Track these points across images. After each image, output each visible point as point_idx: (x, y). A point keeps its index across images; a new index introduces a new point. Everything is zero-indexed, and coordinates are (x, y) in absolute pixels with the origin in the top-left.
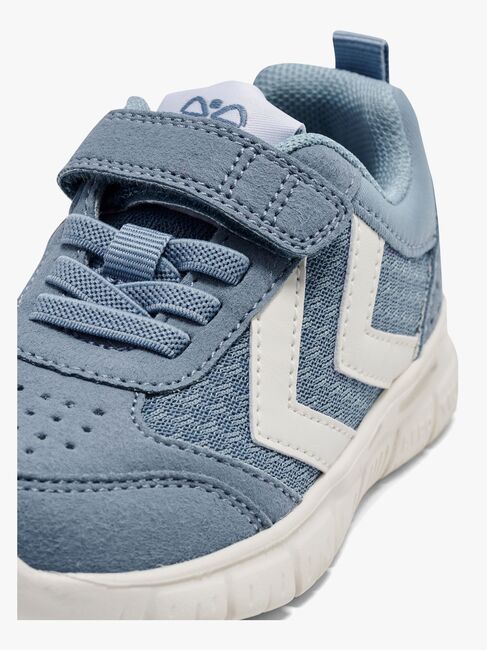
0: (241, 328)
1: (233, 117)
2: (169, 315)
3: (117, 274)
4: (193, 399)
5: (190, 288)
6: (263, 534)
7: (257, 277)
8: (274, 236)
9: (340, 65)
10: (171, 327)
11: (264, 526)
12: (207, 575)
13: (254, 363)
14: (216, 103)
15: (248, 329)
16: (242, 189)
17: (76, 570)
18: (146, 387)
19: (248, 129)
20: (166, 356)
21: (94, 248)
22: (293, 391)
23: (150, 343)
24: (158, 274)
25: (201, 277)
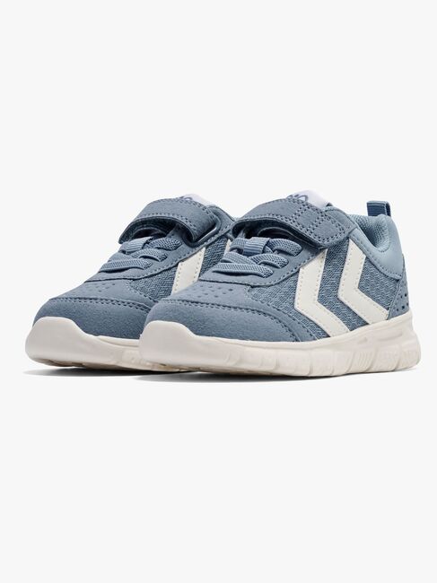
0: (295, 271)
1: (303, 199)
2: (266, 264)
3: (248, 254)
4: (270, 289)
5: (275, 255)
6: (295, 343)
7: (305, 254)
8: (312, 236)
9: (369, 214)
10: (268, 268)
11: (297, 340)
12: (265, 348)
13: (299, 283)
14: (297, 196)
15: (298, 272)
16: (300, 220)
17: (213, 336)
18: (252, 284)
19: (309, 201)
20: (261, 276)
21: (240, 247)
22: (316, 298)
23: (256, 272)
24: (263, 252)
25: (280, 251)
